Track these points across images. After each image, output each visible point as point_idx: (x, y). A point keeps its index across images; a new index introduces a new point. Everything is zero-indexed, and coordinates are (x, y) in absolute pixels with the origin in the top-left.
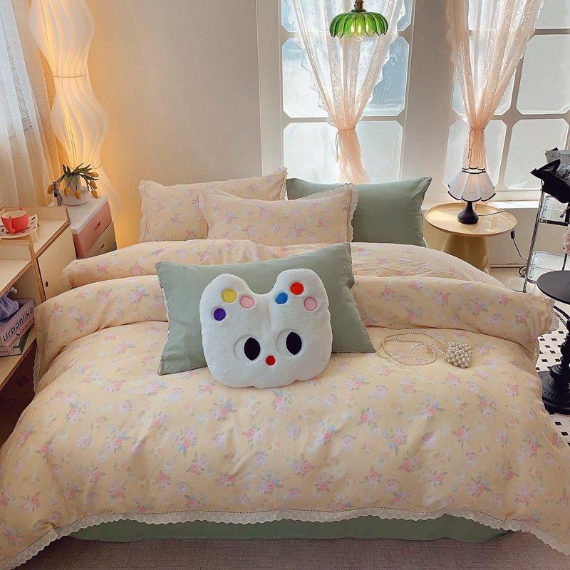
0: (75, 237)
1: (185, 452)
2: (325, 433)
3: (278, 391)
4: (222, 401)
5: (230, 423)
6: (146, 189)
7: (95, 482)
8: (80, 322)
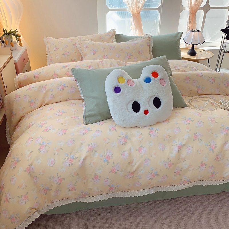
0: (15, 64)
1: (108, 162)
2: (178, 146)
3: (150, 128)
4: (123, 135)
5: (129, 145)
6: (48, 40)
7: (60, 184)
8: (31, 103)
